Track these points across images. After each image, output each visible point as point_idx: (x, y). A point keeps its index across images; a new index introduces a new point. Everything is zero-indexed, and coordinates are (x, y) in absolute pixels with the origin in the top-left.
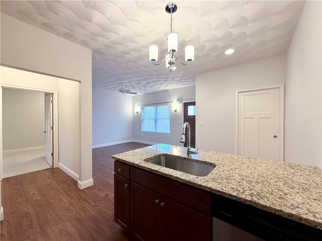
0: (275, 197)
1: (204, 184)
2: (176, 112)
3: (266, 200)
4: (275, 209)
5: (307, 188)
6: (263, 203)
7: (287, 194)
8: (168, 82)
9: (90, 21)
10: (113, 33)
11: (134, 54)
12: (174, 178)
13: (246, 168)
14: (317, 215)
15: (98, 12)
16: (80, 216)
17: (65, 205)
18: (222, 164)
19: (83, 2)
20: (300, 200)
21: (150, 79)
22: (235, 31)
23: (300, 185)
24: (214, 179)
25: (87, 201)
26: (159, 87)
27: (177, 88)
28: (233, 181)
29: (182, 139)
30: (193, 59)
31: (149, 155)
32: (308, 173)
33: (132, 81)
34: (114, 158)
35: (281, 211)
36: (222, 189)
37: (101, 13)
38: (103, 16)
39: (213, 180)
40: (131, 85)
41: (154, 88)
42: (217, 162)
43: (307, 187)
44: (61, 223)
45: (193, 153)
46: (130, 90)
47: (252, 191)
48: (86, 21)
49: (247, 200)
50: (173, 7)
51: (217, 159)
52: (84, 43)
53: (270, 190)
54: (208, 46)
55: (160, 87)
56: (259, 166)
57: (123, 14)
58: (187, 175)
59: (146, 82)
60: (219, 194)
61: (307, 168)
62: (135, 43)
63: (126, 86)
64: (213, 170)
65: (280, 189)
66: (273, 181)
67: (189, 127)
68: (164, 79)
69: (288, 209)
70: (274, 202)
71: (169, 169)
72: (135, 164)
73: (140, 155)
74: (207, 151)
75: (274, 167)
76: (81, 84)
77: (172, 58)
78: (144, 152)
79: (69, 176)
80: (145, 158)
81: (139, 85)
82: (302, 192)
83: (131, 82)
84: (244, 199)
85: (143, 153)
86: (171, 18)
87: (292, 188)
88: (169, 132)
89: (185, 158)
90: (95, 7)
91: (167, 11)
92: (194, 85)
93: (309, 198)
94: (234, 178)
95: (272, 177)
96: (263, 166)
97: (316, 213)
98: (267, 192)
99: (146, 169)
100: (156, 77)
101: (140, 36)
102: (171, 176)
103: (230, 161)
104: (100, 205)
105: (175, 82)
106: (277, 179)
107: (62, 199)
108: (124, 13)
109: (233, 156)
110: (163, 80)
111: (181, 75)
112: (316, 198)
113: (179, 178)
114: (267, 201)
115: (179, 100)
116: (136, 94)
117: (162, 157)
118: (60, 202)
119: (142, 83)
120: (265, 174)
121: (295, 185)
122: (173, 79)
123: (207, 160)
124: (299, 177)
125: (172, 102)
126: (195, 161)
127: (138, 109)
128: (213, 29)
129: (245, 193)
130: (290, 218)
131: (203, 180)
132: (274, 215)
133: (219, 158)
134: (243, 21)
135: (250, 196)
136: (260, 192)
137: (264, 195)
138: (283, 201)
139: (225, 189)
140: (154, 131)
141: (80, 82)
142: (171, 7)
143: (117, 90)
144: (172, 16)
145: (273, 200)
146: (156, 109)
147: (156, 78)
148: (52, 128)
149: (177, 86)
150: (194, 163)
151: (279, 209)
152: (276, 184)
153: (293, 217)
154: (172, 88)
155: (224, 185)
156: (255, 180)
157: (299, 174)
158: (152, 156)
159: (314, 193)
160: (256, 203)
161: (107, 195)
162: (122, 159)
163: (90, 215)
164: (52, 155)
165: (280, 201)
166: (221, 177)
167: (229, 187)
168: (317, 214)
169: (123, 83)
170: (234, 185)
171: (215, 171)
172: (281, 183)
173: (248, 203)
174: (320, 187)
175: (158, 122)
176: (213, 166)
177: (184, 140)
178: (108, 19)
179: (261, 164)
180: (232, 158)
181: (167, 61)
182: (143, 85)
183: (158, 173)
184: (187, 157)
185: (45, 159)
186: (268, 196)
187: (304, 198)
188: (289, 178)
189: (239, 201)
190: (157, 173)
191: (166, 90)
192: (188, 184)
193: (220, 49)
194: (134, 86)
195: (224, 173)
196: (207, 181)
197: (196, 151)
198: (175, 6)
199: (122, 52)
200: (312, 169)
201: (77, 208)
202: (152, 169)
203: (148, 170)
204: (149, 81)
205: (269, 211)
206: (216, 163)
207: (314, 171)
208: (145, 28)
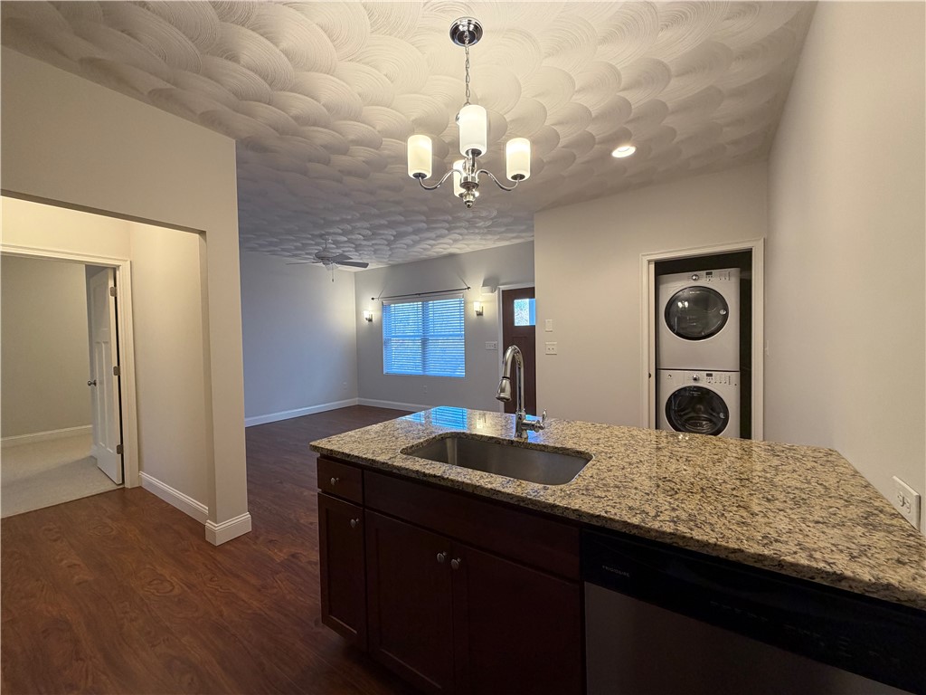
0: (729, 522)
1: (563, 503)
2: (480, 317)
3: (708, 530)
4: (726, 548)
5: (803, 499)
6: (700, 538)
7: (757, 515)
8: (457, 231)
9: (234, 58)
10: (299, 93)
11: (362, 153)
12: (484, 494)
13: (667, 459)
14: (818, 555)
15: (257, 35)
16: (222, 616)
17: (171, 591)
18: (606, 453)
19: (215, 5)
20: (783, 525)
21: (406, 223)
22: (637, 99)
23: (789, 493)
24: (587, 490)
25: (238, 577)
26: (432, 246)
27: (482, 248)
28: (634, 491)
29: (503, 390)
30: (527, 175)
31: (413, 439)
32: (809, 465)
33: (354, 228)
34: (316, 448)
35: (741, 551)
36: (606, 512)
37: (266, 38)
38: (271, 45)
39: (584, 492)
40: (350, 241)
41: (417, 248)
42: (593, 448)
43: (804, 496)
44: (168, 640)
45: (532, 427)
46: (346, 254)
47: (677, 512)
48: (222, 57)
49: (664, 533)
50: (471, 29)
51: (595, 442)
52: (211, 120)
53: (720, 507)
54: (567, 135)
55: (434, 245)
56: (697, 454)
57: (330, 44)
58: (518, 483)
59: (395, 233)
60: (599, 524)
61: (809, 452)
62: (363, 122)
63: (335, 242)
64: (585, 469)
65: (741, 504)
66: (728, 486)
67: (520, 358)
68: (447, 225)
69: (755, 545)
70: (727, 533)
71: (470, 470)
72: (378, 462)
73: (388, 439)
74: (568, 422)
75: (734, 455)
76: (205, 240)
77: (473, 171)
78: (400, 431)
79: (175, 510)
80: (404, 447)
81: (373, 242)
82: (791, 509)
83: (351, 232)
84: (657, 531)
85: (396, 433)
86: (467, 60)
87: (768, 500)
88: (461, 373)
89: (512, 442)
90: (248, 19)
91: (453, 38)
92: (531, 239)
93: (804, 520)
94: (635, 484)
95: (726, 477)
96: (707, 452)
97: (816, 551)
98: (711, 513)
99: (410, 474)
100: (423, 218)
101: (377, 105)
102: (476, 487)
103: (625, 444)
104: (275, 584)
105: (477, 231)
106: (738, 482)
107: (161, 575)
108: (333, 41)
109: (635, 433)
110: (442, 228)
111: (495, 213)
112: (821, 520)
113: (498, 491)
114: (711, 532)
115: (490, 283)
116: (365, 265)
117: (449, 442)
118: (155, 582)
119: (383, 234)
120: (710, 473)
121: (777, 494)
122: (472, 225)
123: (570, 445)
124: (788, 475)
125: (469, 288)
126: (538, 448)
127: (371, 310)
128: (579, 91)
129: (661, 518)
130: (758, 565)
131: (558, 493)
132: (726, 562)
133: (599, 439)
134: (656, 73)
135: (671, 524)
136: (696, 513)
137: (704, 519)
138: (747, 530)
139: (613, 511)
140: (419, 371)
141: (202, 233)
142: (466, 28)
143: (307, 254)
144: (467, 53)
145: (723, 528)
146: (425, 309)
147: (422, 221)
148: (117, 371)
149: (484, 242)
150: (536, 454)
151: (736, 547)
152: (734, 492)
153: (766, 563)
154: (468, 250)
155: (610, 503)
156: (684, 487)
157: (789, 468)
158: (422, 440)
159: (817, 507)
160: (684, 537)
161: (293, 556)
162: (340, 450)
163: (250, 611)
164: (120, 449)
165: (739, 529)
166: (604, 485)
167: (624, 505)
168: (818, 553)
169: (329, 234)
170: (635, 500)
171: (588, 471)
172: (747, 489)
173: (668, 541)
174: (832, 495)
175: (431, 346)
176: (584, 458)
177: (507, 395)
178: (286, 53)
179: (702, 448)
180: (633, 436)
181: (458, 179)
182: (385, 240)
183: (442, 483)
184: (516, 439)
185: (96, 464)
186: (713, 521)
187: (792, 520)
188: (766, 478)
189: (647, 536)
190: (439, 482)
191: (452, 256)
192: (522, 504)
193: (599, 143)
194: (358, 242)
195: (611, 474)
196: (570, 496)
197: (538, 422)
198: (478, 29)
199: (325, 147)
200: (821, 455)
201: (210, 596)
202: (427, 472)
203: (414, 475)
204: (404, 229)
205: (714, 554)
206: (592, 450)
207: (825, 459)
208: (392, 82)
